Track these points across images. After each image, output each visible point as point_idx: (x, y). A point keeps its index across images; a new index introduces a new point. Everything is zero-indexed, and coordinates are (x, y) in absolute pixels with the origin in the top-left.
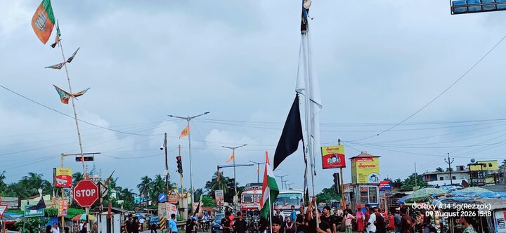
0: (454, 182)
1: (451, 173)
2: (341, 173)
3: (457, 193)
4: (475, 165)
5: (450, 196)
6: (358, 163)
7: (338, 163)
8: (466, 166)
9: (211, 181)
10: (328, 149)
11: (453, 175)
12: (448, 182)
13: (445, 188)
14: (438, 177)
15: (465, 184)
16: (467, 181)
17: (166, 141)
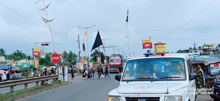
0: (196, 53)
1: (195, 50)
2: (150, 50)
3: (197, 58)
4: (206, 46)
5: (194, 59)
6: (157, 46)
7: (149, 46)
8: (202, 47)
9: (93, 54)
10: (145, 41)
11: (196, 50)
12: (194, 53)
13: (193, 56)
14: (190, 51)
15: (201, 54)
16: (202, 53)
17: (79, 37)
